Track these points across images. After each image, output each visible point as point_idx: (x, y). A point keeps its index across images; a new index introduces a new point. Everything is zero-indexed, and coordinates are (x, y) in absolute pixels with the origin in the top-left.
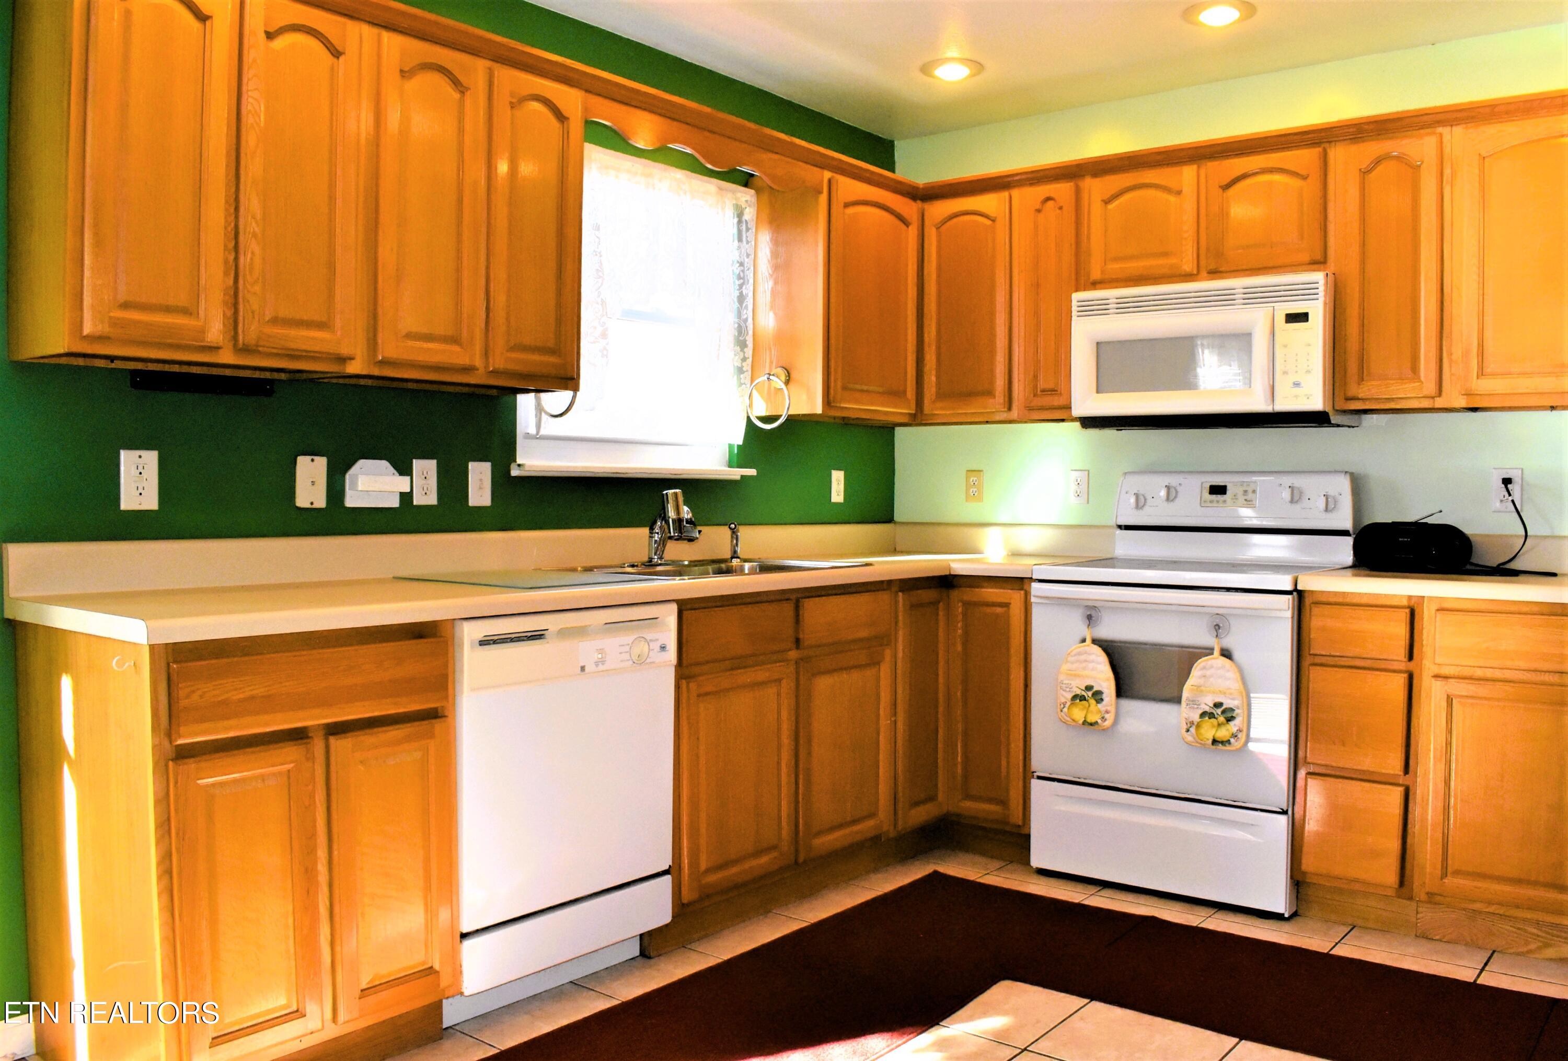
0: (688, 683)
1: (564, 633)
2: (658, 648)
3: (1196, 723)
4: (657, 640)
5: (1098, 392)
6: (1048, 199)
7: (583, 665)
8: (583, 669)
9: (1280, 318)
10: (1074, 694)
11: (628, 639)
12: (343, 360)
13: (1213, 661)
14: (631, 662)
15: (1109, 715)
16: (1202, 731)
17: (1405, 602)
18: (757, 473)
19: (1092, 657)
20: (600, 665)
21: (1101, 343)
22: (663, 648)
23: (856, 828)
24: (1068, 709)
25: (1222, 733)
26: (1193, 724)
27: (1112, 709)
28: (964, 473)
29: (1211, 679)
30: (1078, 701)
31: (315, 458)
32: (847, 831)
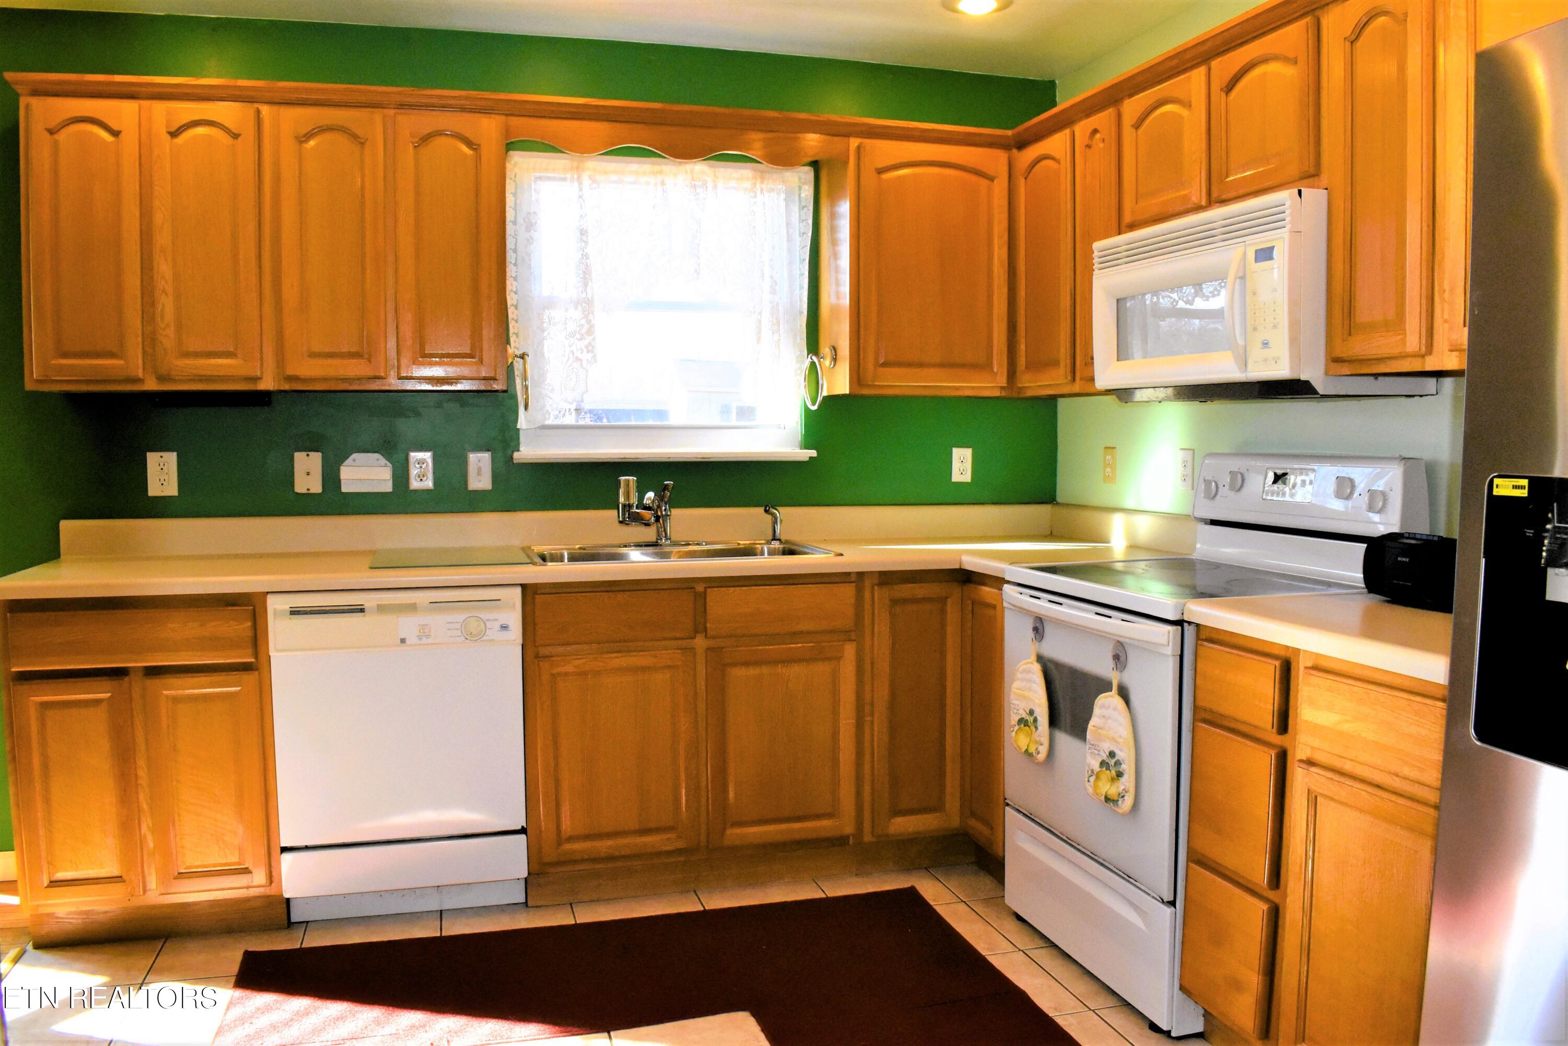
0: (538, 661)
1: (381, 609)
2: (498, 628)
3: (1095, 773)
4: (496, 620)
5: (1118, 360)
6: (1095, 131)
7: (403, 637)
8: (403, 641)
9: (1251, 255)
10: (1020, 717)
11: (460, 617)
12: (256, 379)
13: (1110, 699)
14: (463, 638)
15: (1042, 747)
16: (1100, 784)
17: (1282, 653)
18: (818, 454)
19: (1034, 676)
20: (424, 639)
21: (1121, 299)
22: (504, 628)
23: (797, 825)
24: (1016, 732)
25: (1113, 791)
26: (1093, 772)
27: (1045, 741)
28: (1103, 449)
29: (1110, 721)
30: (1023, 725)
31: (310, 453)
32: (784, 826)
